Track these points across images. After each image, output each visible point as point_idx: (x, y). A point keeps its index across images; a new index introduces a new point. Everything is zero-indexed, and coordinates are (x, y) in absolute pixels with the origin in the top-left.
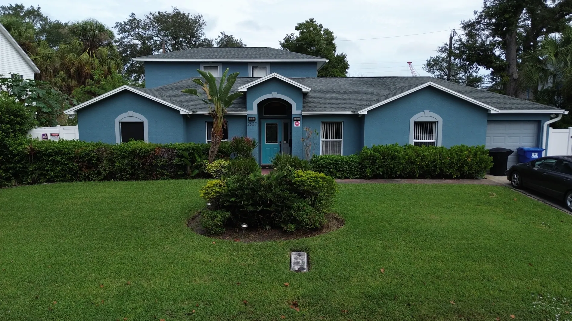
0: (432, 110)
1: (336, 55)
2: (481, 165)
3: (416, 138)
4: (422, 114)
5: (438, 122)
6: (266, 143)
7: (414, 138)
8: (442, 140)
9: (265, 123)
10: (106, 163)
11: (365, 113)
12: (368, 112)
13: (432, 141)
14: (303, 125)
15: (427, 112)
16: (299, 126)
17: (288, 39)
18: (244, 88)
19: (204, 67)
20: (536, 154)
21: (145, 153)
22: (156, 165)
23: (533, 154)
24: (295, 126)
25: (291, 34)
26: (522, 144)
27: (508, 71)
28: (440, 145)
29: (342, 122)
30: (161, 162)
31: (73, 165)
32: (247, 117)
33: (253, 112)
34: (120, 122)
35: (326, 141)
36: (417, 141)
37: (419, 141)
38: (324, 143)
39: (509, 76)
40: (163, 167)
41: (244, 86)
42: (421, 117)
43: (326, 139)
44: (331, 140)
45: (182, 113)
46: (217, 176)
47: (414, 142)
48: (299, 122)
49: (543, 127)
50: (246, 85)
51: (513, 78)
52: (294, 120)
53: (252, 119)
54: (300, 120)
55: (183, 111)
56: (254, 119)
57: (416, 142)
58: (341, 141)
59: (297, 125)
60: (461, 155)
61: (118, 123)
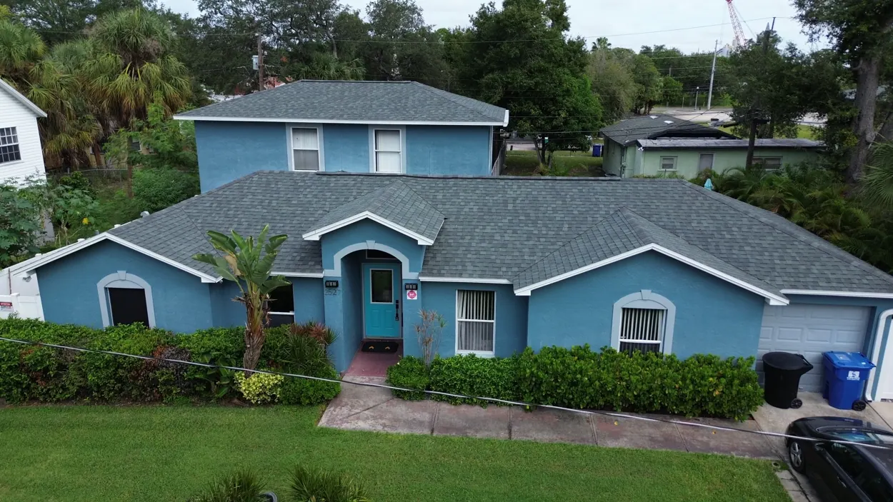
0: (657, 289)
1: (566, 41)
2: (740, 402)
3: (626, 335)
4: (636, 295)
5: (667, 310)
6: (372, 303)
7: (622, 335)
8: (673, 343)
9: (371, 269)
10: (73, 374)
11: (529, 294)
12: (532, 291)
13: (654, 342)
14: (423, 295)
15: (647, 293)
16: (416, 298)
17: (484, 12)
18: (314, 236)
19: (293, 129)
20: (857, 373)
21: (133, 363)
22: (155, 380)
23: (850, 373)
24: (408, 298)
25: (490, 4)
26: (836, 343)
27: (858, 126)
28: (667, 351)
29: (494, 292)
30: (163, 374)
31: (21, 377)
32: (324, 281)
33: (335, 271)
34: (106, 288)
35: (466, 322)
36: (627, 340)
37: (631, 341)
38: (464, 325)
39: (858, 137)
40: (166, 383)
41: (314, 232)
42: (635, 300)
43: (466, 318)
44: (475, 320)
45: (203, 281)
46: (257, 401)
47: (621, 342)
48: (416, 292)
49: (878, 319)
50: (317, 231)
51: (866, 141)
52: (406, 289)
53: (331, 284)
54: (416, 289)
55: (206, 279)
56: (335, 284)
57: (625, 343)
58: (493, 323)
59: (411, 297)
60: (701, 385)
61: (103, 289)
